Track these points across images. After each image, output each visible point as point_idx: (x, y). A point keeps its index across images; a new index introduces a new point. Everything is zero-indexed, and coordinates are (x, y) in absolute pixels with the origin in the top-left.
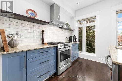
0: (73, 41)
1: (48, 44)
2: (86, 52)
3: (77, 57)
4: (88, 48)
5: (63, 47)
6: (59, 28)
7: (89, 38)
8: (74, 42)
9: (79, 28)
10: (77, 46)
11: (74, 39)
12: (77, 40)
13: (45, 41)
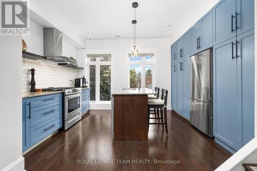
0: (81, 85)
1: (44, 90)
2: (100, 100)
3: (88, 109)
4: (104, 95)
5: (72, 93)
6: (59, 64)
7: (106, 81)
8: (83, 87)
9: (91, 66)
10: (88, 93)
11: (83, 83)
12: (88, 85)
13: (37, 87)
